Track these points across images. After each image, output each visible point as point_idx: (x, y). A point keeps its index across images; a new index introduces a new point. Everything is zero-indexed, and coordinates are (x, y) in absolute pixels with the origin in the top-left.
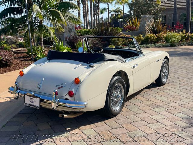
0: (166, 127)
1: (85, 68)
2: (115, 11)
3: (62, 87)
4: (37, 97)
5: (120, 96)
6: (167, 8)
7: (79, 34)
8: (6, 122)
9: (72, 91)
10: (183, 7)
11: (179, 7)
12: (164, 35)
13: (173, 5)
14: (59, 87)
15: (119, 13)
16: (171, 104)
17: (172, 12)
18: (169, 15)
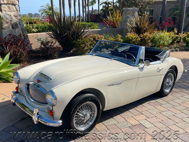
6: (155, 1)
11: (168, 0)
17: (161, 6)
18: (157, 9)
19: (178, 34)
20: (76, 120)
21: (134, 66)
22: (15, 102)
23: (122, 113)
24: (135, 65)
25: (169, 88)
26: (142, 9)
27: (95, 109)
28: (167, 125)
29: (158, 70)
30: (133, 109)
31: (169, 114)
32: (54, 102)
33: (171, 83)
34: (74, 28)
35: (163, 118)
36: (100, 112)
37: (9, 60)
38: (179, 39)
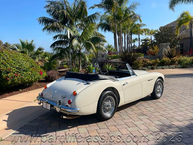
0: (140, 131)
1: (84, 84)
2: (145, 40)
3: (65, 97)
4: (49, 104)
5: (110, 106)
6: (185, 37)
7: (110, 58)
8: (33, 119)
9: (70, 100)
12: (178, 59)
13: (190, 35)
14: (63, 97)
15: (148, 42)
16: (155, 114)
17: (189, 40)
18: (187, 42)
26: (174, 43)
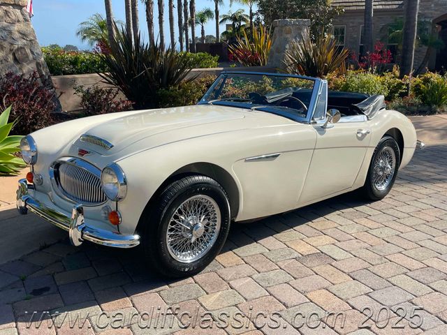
2: (234, 18)
6: (348, 8)
10: (388, 7)
11: (378, 7)
12: (340, 81)
13: (364, 4)
17: (361, 21)
18: (353, 27)
19: (401, 77)
20: (171, 236)
21: (305, 122)
22: (26, 204)
23: (278, 233)
24: (305, 120)
25: (385, 181)
26: (318, 28)
27: (215, 214)
28: (382, 254)
29: (359, 135)
30: (304, 225)
31: (386, 233)
32: (120, 190)
33: (390, 169)
34: (160, 62)
35: (373, 241)
36: (228, 222)
37: (10, 121)
38: (404, 89)
